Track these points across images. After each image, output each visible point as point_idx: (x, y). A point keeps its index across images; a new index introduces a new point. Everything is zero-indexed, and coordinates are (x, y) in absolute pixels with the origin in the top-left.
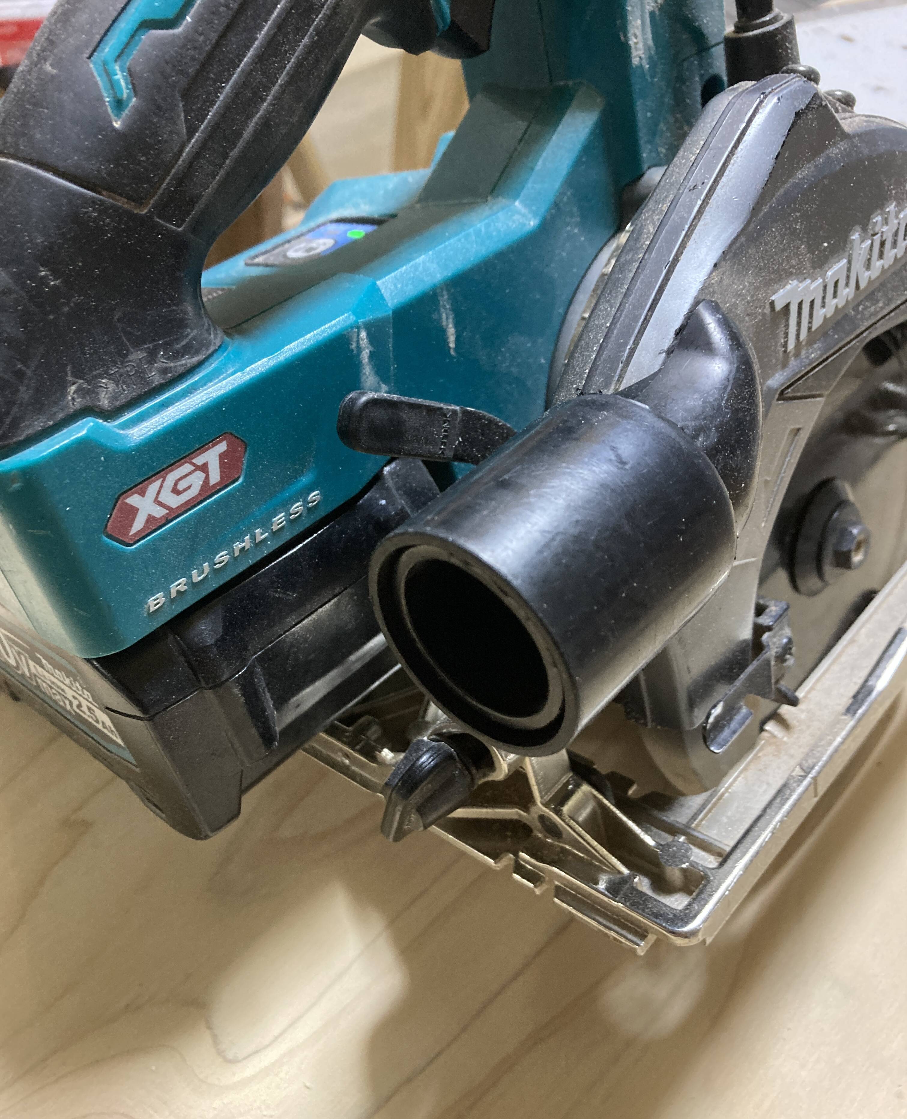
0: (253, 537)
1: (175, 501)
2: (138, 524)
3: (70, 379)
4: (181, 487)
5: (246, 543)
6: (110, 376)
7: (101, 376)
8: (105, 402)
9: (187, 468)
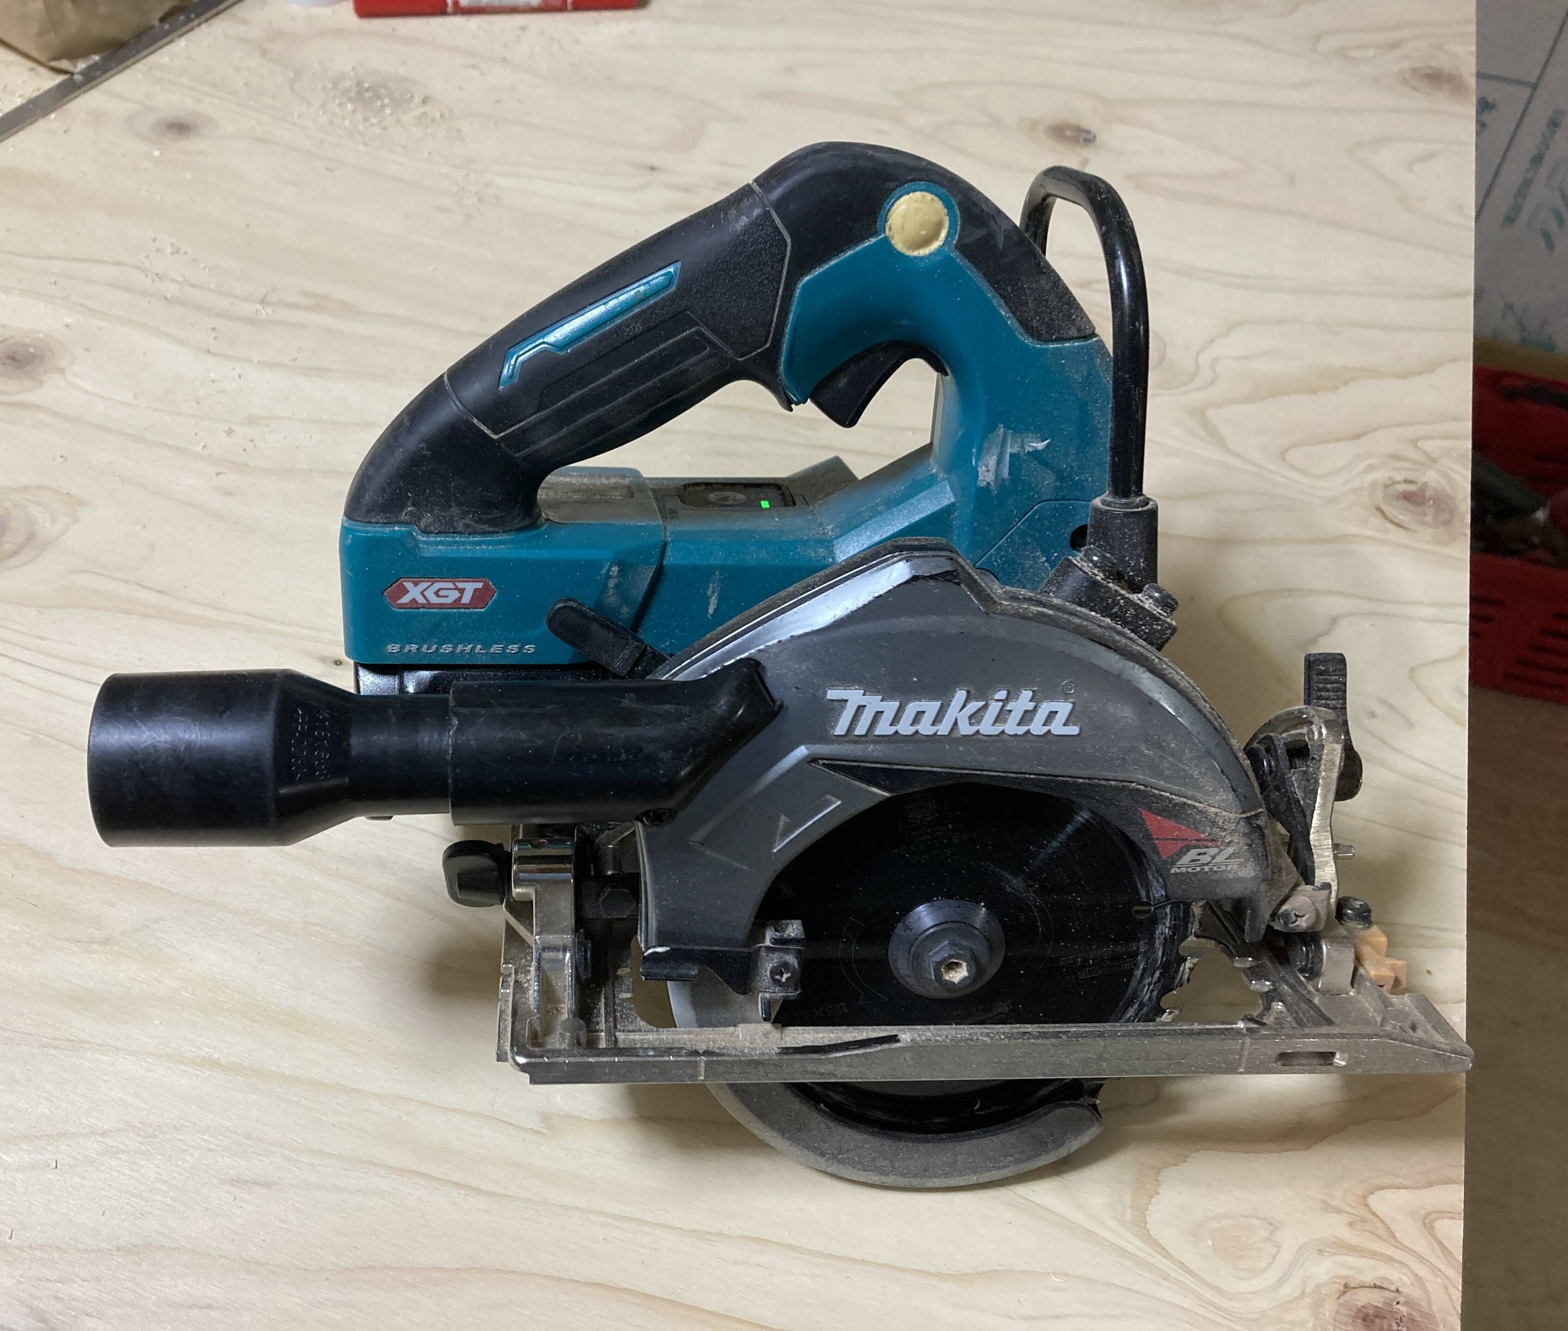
0: (473, 649)
1: (434, 599)
2: (405, 600)
3: (409, 506)
4: (441, 593)
5: (468, 649)
6: (433, 514)
7: (428, 511)
8: (422, 525)
9: (449, 586)
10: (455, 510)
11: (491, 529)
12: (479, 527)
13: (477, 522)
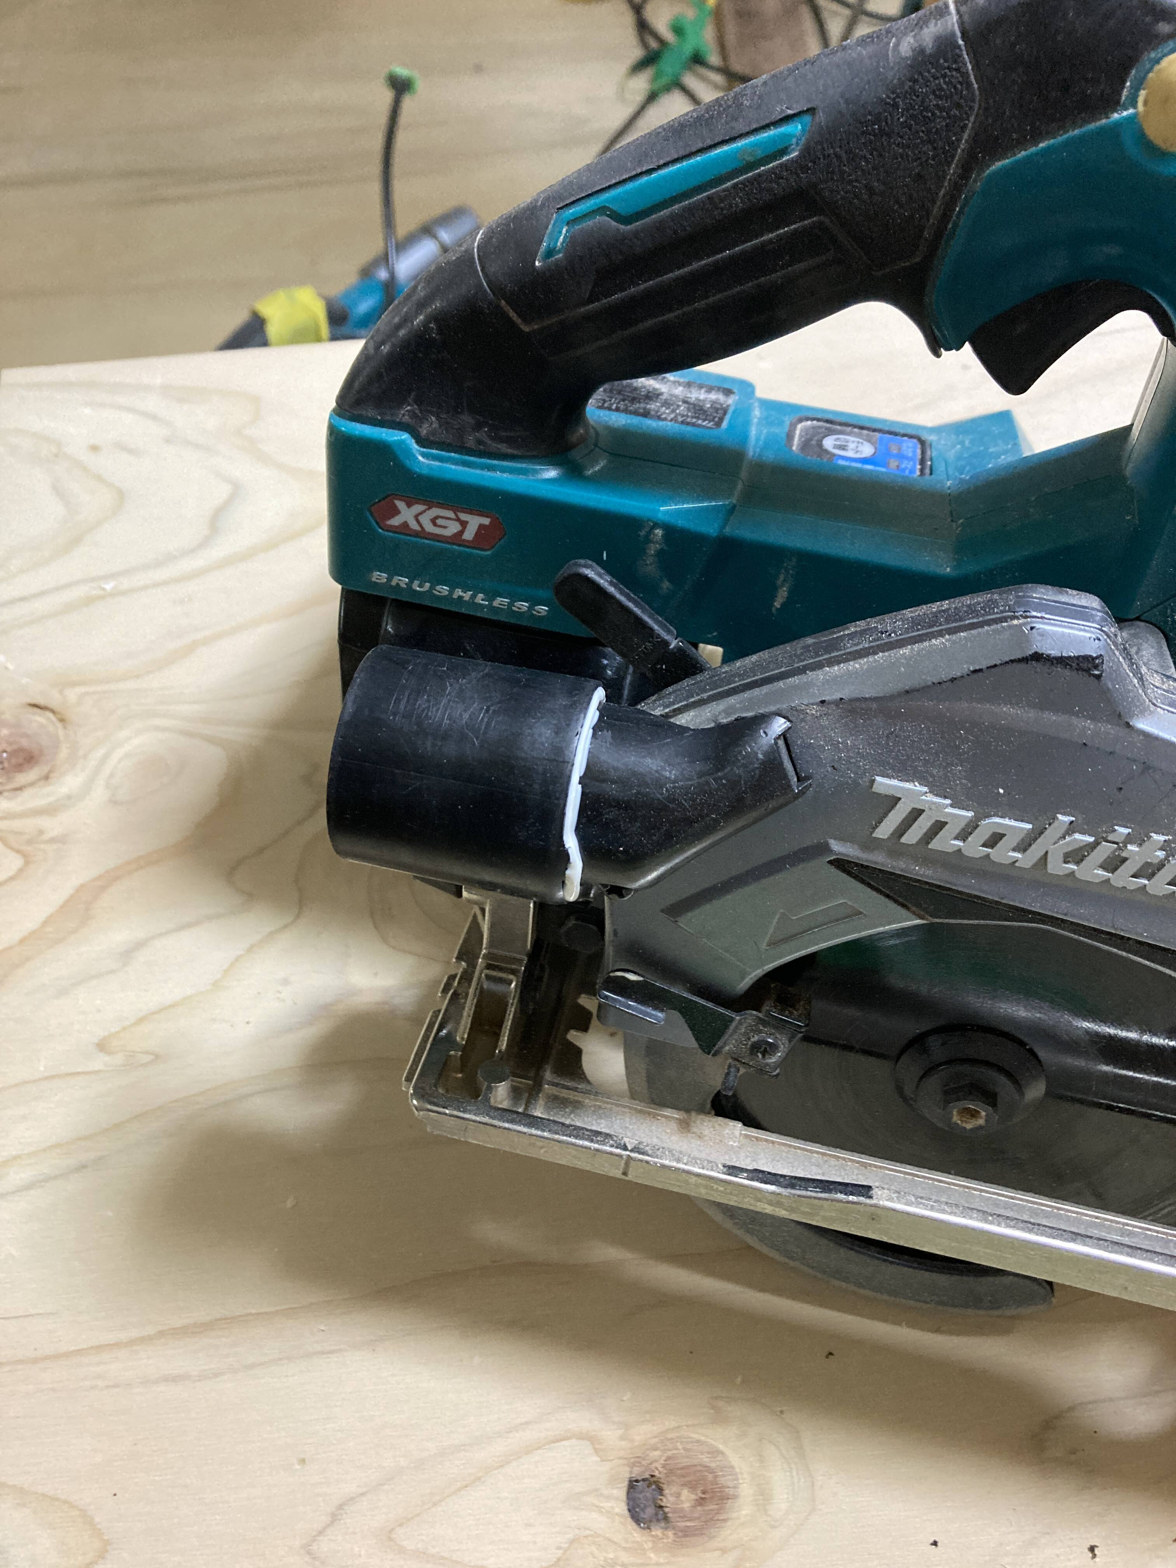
0: (474, 596)
1: (429, 528)
2: (395, 521)
3: (410, 401)
4: (439, 522)
5: (467, 596)
6: (438, 418)
7: (432, 413)
8: (424, 431)
9: (450, 514)
10: (467, 419)
11: (509, 451)
12: (495, 446)
13: (493, 439)
